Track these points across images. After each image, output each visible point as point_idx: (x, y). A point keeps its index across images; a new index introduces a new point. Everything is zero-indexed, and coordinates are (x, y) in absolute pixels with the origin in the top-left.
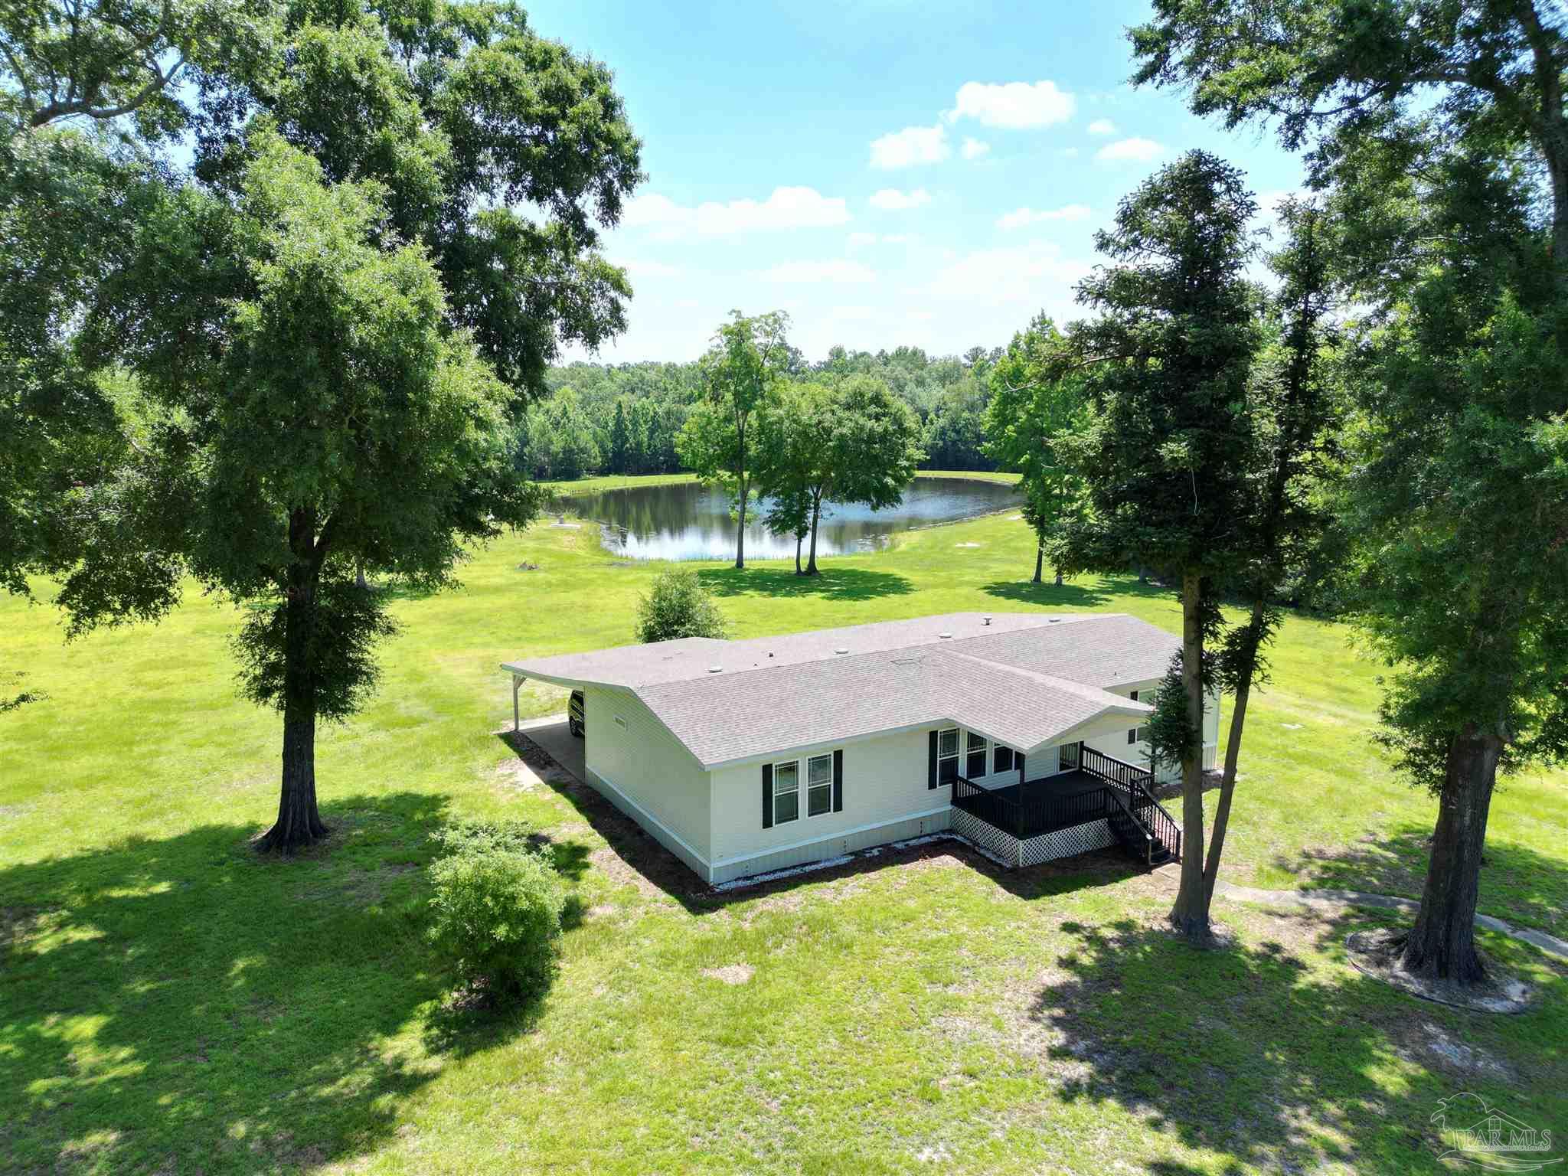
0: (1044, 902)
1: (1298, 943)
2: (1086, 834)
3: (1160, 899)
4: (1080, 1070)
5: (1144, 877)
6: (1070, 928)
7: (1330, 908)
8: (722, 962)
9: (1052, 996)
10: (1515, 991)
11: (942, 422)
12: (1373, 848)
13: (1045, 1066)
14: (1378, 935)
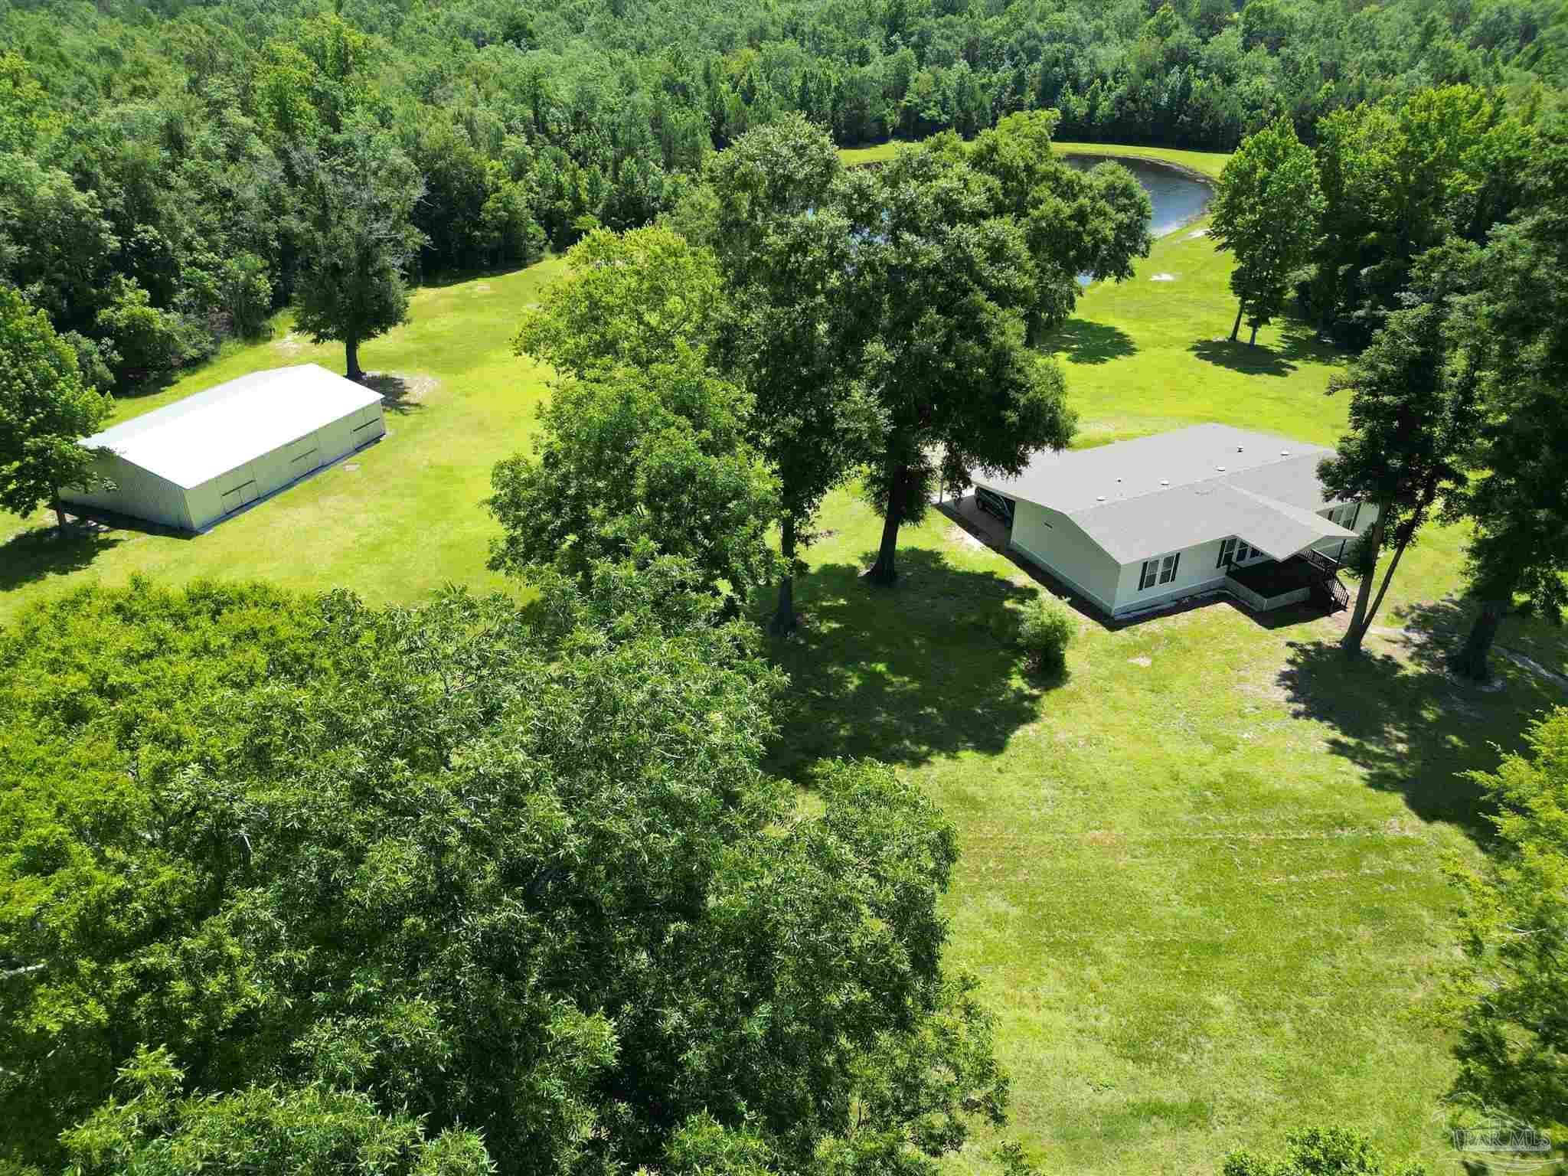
0: (1278, 630)
1: (1401, 655)
2: (1299, 594)
3: (1336, 631)
4: (1302, 707)
5: (1326, 618)
6: (1291, 645)
7: (1417, 638)
8: (1135, 655)
9: (1284, 676)
10: (1498, 684)
11: (1121, 90)
12: (1450, 605)
13: (1285, 704)
14: (1440, 654)
